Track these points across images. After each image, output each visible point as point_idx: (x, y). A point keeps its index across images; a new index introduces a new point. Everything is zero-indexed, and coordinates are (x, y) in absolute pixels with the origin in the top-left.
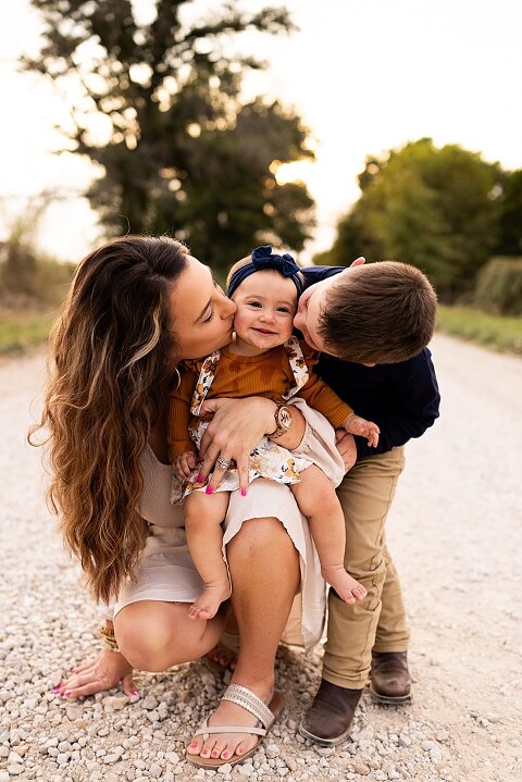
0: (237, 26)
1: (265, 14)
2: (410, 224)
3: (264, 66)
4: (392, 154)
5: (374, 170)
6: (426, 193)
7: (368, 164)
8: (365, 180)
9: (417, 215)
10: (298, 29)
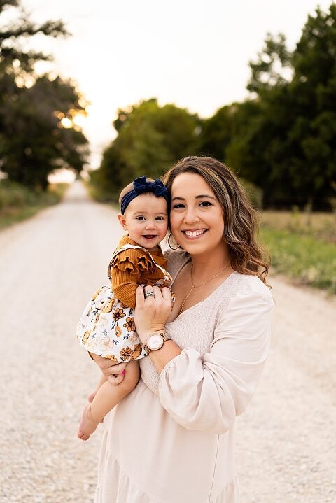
0: (31, 32)
1: (48, 25)
2: (149, 156)
3: (50, 58)
4: (134, 109)
5: (123, 118)
6: (157, 136)
7: (119, 115)
8: (118, 125)
9: (153, 151)
10: (71, 35)
